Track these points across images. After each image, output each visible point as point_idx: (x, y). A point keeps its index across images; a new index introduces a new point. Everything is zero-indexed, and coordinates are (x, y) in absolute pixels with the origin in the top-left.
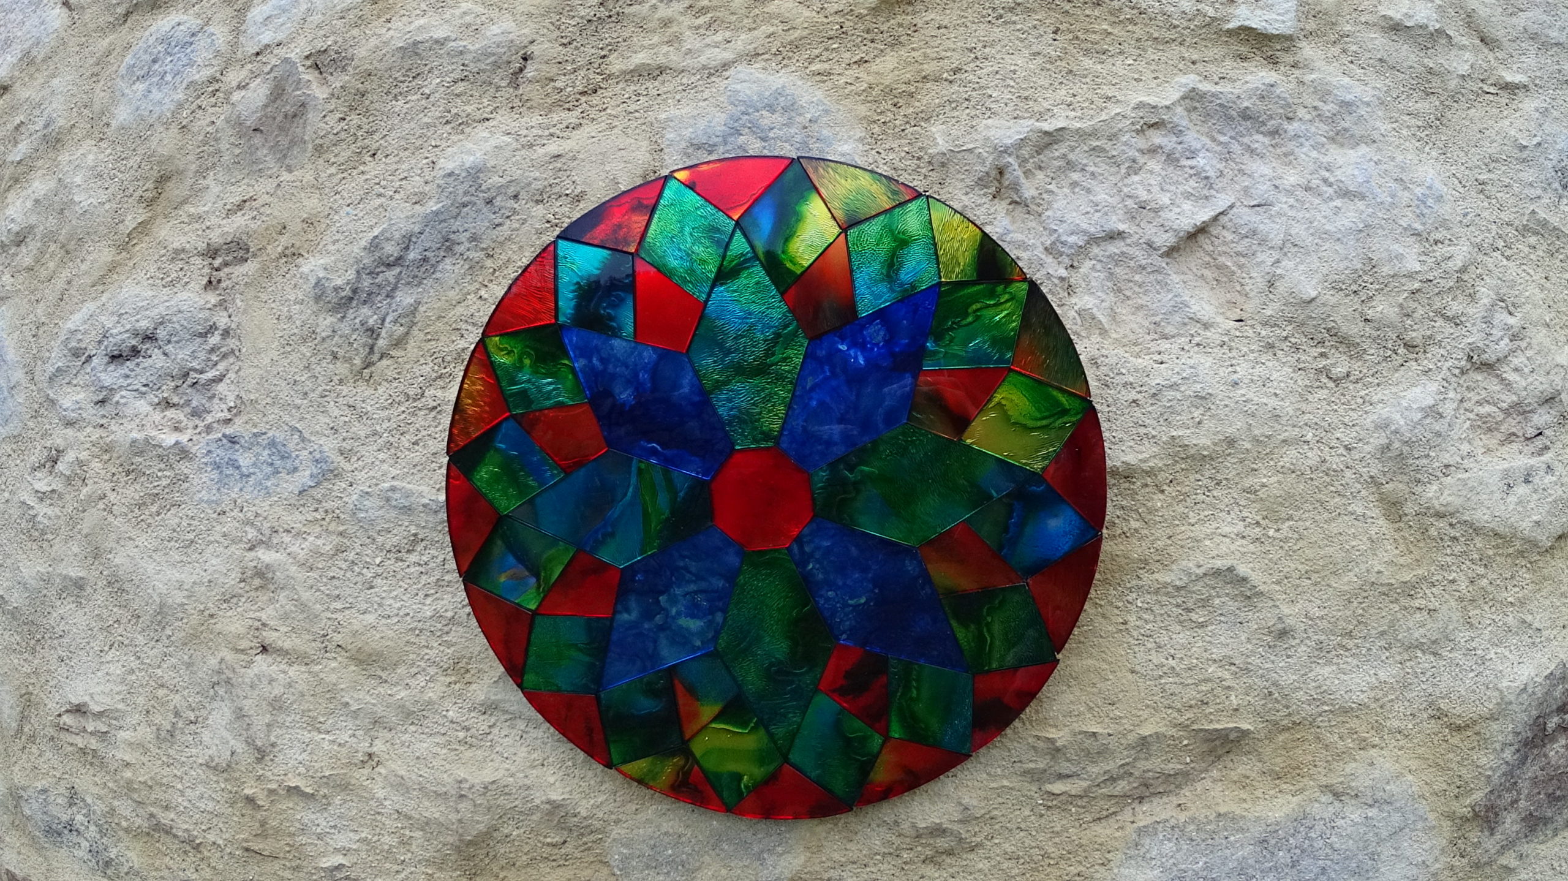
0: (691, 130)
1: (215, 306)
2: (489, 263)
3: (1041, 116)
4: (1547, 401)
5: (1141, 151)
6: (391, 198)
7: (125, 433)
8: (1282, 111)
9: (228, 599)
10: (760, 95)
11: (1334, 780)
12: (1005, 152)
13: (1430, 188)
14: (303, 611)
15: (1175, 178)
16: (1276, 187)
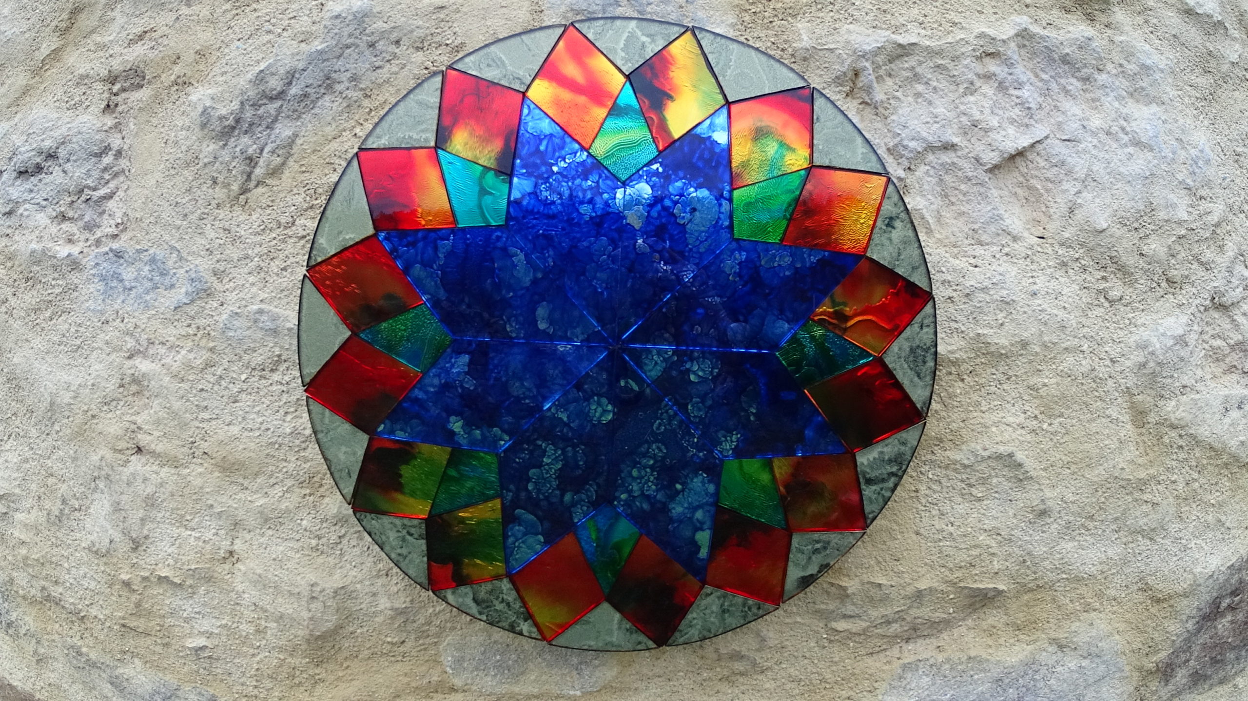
1: (111, 128)
2: (366, 103)
3: (896, 29)
5: (978, 76)
6: (279, 35)
7: (26, 243)
8: (1094, 62)
9: (109, 402)
11: (1061, 635)
12: (863, 56)
13: (1202, 151)
14: (174, 419)
15: (1003, 104)
16: (1084, 127)
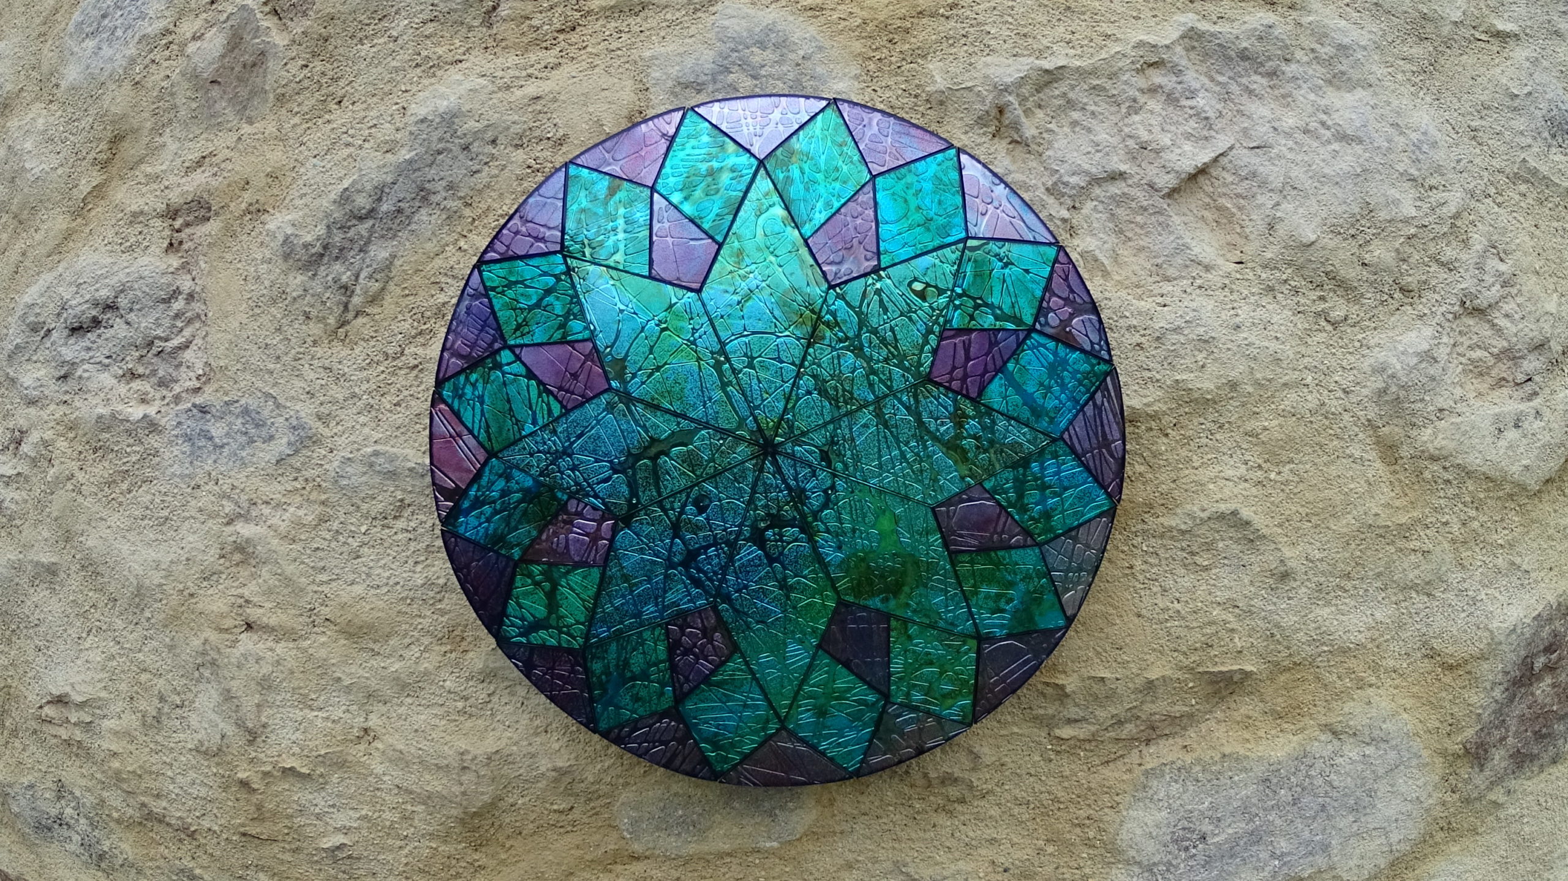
0: (677, 68)
1: (177, 269)
2: (467, 212)
3: (1040, 54)
4: (1536, 348)
5: (1142, 91)
6: (361, 147)
7: (90, 408)
8: (1279, 52)
9: (208, 576)
10: (749, 30)
11: (1332, 719)
12: (1006, 90)
13: (1425, 134)
14: (287, 586)
15: (1175, 118)
16: (1275, 129)
